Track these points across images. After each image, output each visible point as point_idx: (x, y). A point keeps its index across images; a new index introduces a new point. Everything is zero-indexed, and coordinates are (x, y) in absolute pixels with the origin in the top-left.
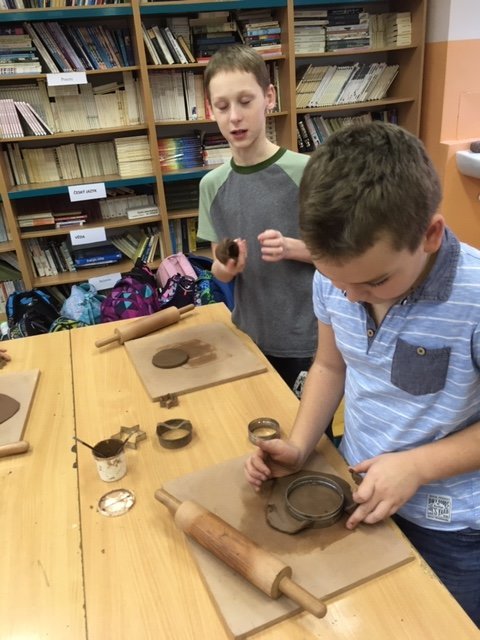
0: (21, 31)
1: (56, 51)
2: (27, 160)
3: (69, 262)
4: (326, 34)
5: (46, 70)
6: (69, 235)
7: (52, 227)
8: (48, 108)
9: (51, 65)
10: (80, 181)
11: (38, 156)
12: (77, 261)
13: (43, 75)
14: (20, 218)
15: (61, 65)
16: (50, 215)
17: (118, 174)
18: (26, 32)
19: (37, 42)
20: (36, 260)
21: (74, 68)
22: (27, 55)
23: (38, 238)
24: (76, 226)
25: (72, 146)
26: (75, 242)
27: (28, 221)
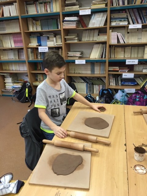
0: (125, 12)
1: (134, 18)
2: (116, 51)
3: (120, 82)
5: (129, 23)
6: (122, 74)
7: (118, 71)
8: (126, 35)
9: (131, 22)
10: (130, 58)
11: (119, 50)
12: (122, 83)
13: (128, 25)
14: (109, 67)
15: (134, 22)
16: (118, 67)
17: (143, 57)
18: (126, 12)
19: (129, 15)
20: (110, 80)
21: (138, 23)
22: (124, 19)
23: (113, 74)
24: (125, 72)
25: (130, 47)
26: (123, 77)
27: (111, 69)
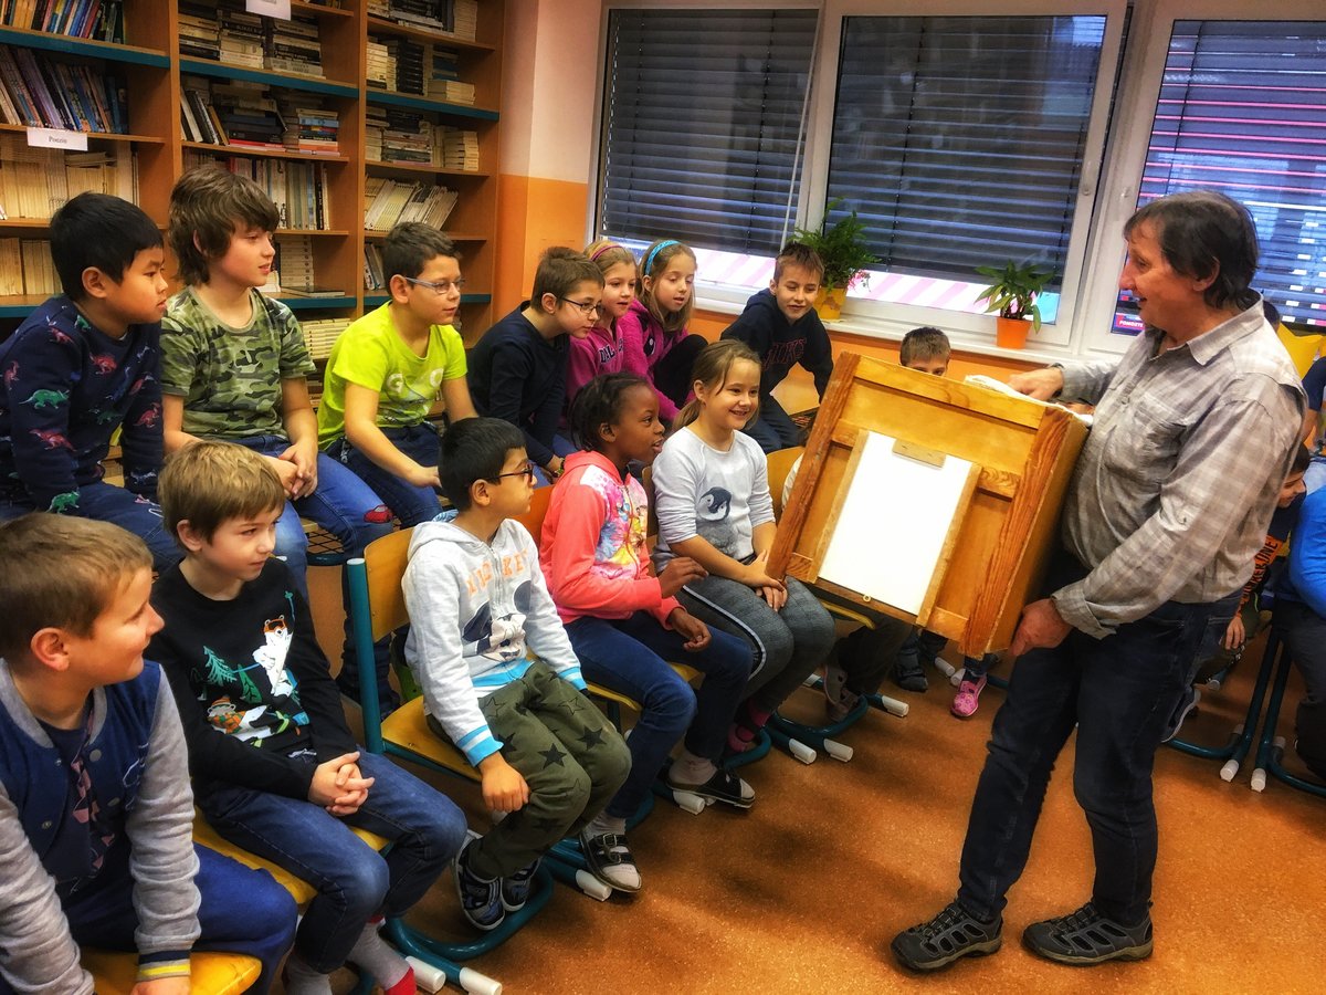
1: (21, 92)
4: (382, 139)
13: (21, 128)
15: (25, 114)
21: (45, 120)
25: (16, 241)
